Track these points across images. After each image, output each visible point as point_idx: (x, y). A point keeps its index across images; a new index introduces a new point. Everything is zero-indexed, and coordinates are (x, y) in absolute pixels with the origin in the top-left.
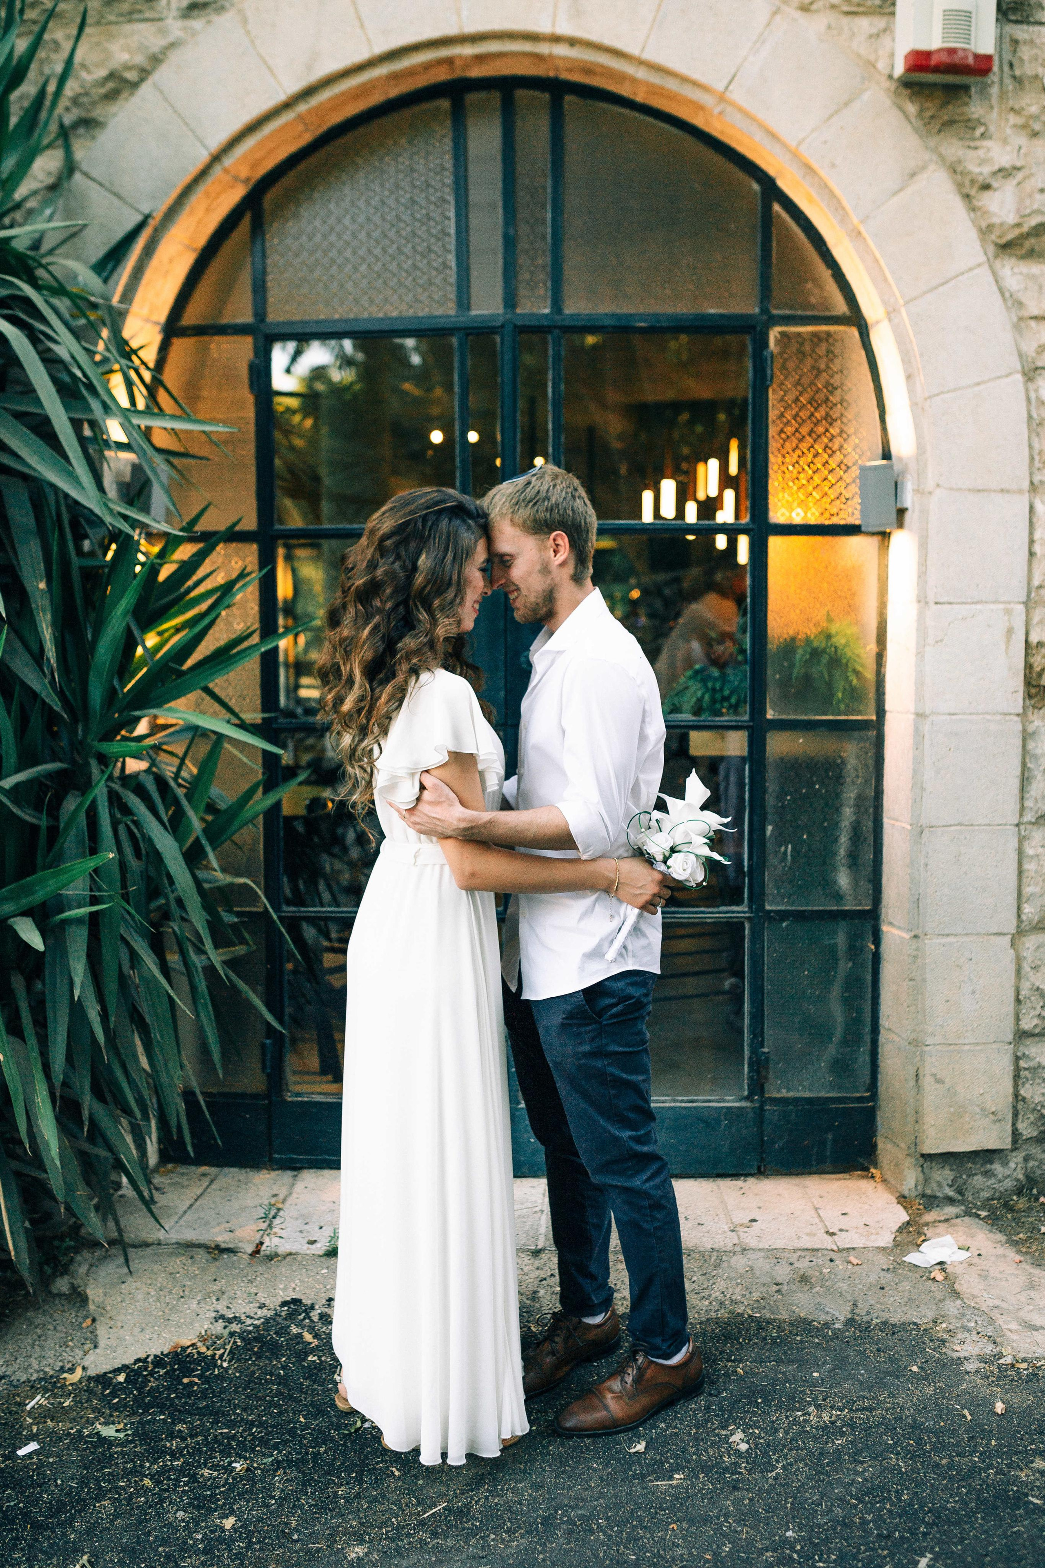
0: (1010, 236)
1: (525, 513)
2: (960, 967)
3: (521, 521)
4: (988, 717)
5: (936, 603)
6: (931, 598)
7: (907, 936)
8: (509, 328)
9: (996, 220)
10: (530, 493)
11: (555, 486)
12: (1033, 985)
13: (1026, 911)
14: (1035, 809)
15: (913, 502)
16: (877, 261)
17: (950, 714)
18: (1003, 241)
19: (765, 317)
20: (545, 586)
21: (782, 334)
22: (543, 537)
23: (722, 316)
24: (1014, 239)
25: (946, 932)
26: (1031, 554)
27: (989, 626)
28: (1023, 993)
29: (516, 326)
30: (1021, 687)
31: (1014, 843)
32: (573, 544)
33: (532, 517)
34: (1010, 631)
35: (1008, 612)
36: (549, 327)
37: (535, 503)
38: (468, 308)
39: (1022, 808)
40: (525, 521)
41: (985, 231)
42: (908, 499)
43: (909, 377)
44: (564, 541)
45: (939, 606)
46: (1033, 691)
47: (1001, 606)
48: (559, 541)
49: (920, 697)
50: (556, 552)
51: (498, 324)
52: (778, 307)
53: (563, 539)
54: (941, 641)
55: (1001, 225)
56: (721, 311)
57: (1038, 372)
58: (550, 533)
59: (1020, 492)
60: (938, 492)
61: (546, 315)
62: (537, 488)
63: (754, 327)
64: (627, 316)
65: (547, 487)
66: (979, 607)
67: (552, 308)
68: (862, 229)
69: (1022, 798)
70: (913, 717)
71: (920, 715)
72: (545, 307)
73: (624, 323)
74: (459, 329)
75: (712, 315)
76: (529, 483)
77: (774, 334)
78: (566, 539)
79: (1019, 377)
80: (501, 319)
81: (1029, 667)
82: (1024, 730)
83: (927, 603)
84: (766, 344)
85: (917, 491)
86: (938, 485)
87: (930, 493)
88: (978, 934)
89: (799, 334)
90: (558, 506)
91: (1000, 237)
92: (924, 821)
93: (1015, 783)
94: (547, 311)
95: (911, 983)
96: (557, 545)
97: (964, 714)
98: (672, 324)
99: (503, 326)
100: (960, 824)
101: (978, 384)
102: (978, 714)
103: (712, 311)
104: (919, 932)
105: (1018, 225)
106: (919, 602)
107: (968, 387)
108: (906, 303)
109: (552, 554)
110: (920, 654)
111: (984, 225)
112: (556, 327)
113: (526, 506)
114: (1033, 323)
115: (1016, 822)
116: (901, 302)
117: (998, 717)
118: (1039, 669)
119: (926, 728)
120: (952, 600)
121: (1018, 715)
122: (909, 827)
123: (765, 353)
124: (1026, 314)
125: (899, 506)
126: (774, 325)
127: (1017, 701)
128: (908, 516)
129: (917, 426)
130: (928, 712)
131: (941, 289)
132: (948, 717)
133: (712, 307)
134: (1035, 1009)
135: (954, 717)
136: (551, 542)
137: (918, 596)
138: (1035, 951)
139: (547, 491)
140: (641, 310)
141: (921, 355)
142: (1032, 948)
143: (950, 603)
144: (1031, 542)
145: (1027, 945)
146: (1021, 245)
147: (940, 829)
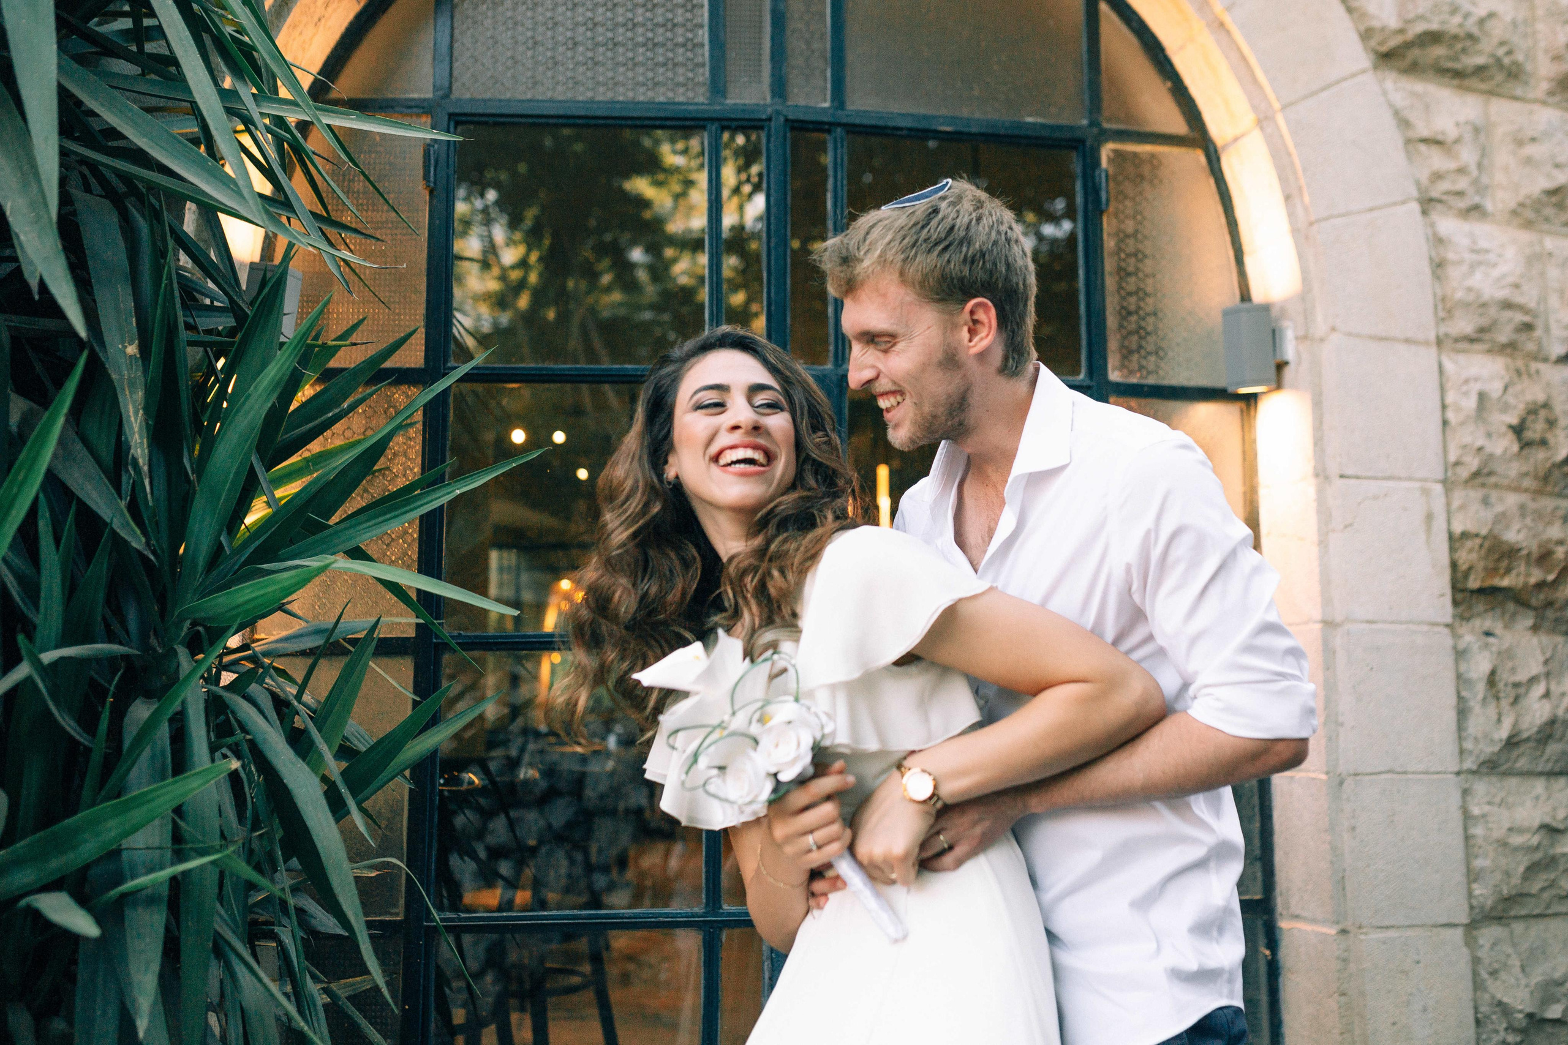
0: (1393, 43)
1: (926, 262)
2: (1405, 973)
3: (919, 277)
4: (1412, 627)
5: (1342, 476)
6: (1333, 469)
7: (1332, 931)
8: (777, 124)
9: (1376, 24)
10: (936, 229)
11: (979, 219)
12: (1493, 997)
13: (1477, 892)
14: (1477, 752)
15: (1298, 354)
16: (1244, 58)
17: (1369, 622)
18: (1384, 49)
19: (1095, 130)
20: (951, 389)
21: (1117, 152)
22: (954, 307)
23: (1043, 126)
24: (1398, 47)
25: (1386, 923)
26: (1445, 423)
27: (1405, 509)
28: (1483, 1009)
29: (787, 120)
30: (1448, 592)
31: (1455, 798)
32: (1003, 320)
33: (937, 273)
34: (1429, 517)
35: (1426, 492)
36: (830, 124)
37: (946, 248)
38: (724, 94)
39: (1462, 752)
40: (925, 277)
41: (1366, 35)
42: (1290, 350)
43: (1288, 198)
44: (989, 316)
45: (1344, 481)
46: (1459, 596)
47: (1417, 485)
48: (981, 315)
49: (1327, 601)
50: (972, 332)
51: (764, 117)
52: (1109, 120)
53: (987, 311)
54: (1351, 525)
55: (1383, 29)
56: (1040, 120)
57: (1433, 203)
58: (965, 301)
59: (1426, 343)
60: (1335, 337)
61: (824, 110)
62: (948, 223)
63: (1082, 141)
64: (926, 117)
65: (966, 220)
66: (1391, 484)
67: (832, 101)
68: (1227, 19)
69: (1460, 738)
70: (1318, 626)
71: (1329, 624)
72: (825, 101)
73: (923, 125)
74: (712, 120)
75: (1029, 123)
76: (936, 211)
77: (1106, 151)
78: (993, 312)
79: (1415, 207)
80: (769, 110)
81: (1454, 565)
82: (1455, 648)
83: (1327, 478)
84: (1097, 163)
85: (1303, 338)
86: (1333, 329)
87: (1322, 340)
88: (1422, 926)
89: (1135, 155)
90: (983, 255)
91: (1381, 43)
92: (1342, 768)
93: (1451, 716)
94: (827, 105)
95: (1342, 999)
96: (975, 322)
97: (1385, 622)
98: (983, 130)
99: (769, 119)
100: (1389, 772)
101: (1371, 210)
102: (1401, 623)
103: (1030, 120)
104: (1348, 924)
105: (1401, 31)
106: (1317, 475)
107: (1359, 212)
108: (1284, 108)
109: (965, 334)
110: (1323, 543)
111: (1362, 28)
112: (839, 125)
113: (929, 251)
114: (1423, 147)
115: (1456, 769)
116: (1277, 105)
117: (1425, 628)
118: (1465, 567)
119: (1338, 641)
120: (1359, 473)
121: (1447, 626)
122: (1323, 777)
123: (1097, 173)
124: (1412, 134)
125: (1279, 359)
126: (1107, 141)
127: (1445, 610)
128: (1288, 373)
129: (1301, 257)
130: (1338, 618)
131: (1324, 95)
132: (1367, 626)
133: (1030, 115)
134: (1496, 1031)
135: (1374, 626)
136: (966, 315)
137: (1315, 467)
138: (1492, 948)
139: (968, 228)
140: (944, 112)
141: (1305, 170)
142: (1488, 946)
143: (1358, 478)
144: (1444, 407)
145: (1481, 942)
146: (1404, 56)
147: (1367, 778)
